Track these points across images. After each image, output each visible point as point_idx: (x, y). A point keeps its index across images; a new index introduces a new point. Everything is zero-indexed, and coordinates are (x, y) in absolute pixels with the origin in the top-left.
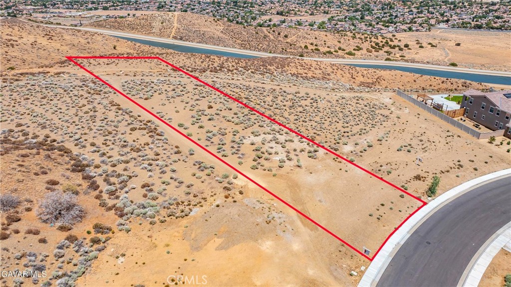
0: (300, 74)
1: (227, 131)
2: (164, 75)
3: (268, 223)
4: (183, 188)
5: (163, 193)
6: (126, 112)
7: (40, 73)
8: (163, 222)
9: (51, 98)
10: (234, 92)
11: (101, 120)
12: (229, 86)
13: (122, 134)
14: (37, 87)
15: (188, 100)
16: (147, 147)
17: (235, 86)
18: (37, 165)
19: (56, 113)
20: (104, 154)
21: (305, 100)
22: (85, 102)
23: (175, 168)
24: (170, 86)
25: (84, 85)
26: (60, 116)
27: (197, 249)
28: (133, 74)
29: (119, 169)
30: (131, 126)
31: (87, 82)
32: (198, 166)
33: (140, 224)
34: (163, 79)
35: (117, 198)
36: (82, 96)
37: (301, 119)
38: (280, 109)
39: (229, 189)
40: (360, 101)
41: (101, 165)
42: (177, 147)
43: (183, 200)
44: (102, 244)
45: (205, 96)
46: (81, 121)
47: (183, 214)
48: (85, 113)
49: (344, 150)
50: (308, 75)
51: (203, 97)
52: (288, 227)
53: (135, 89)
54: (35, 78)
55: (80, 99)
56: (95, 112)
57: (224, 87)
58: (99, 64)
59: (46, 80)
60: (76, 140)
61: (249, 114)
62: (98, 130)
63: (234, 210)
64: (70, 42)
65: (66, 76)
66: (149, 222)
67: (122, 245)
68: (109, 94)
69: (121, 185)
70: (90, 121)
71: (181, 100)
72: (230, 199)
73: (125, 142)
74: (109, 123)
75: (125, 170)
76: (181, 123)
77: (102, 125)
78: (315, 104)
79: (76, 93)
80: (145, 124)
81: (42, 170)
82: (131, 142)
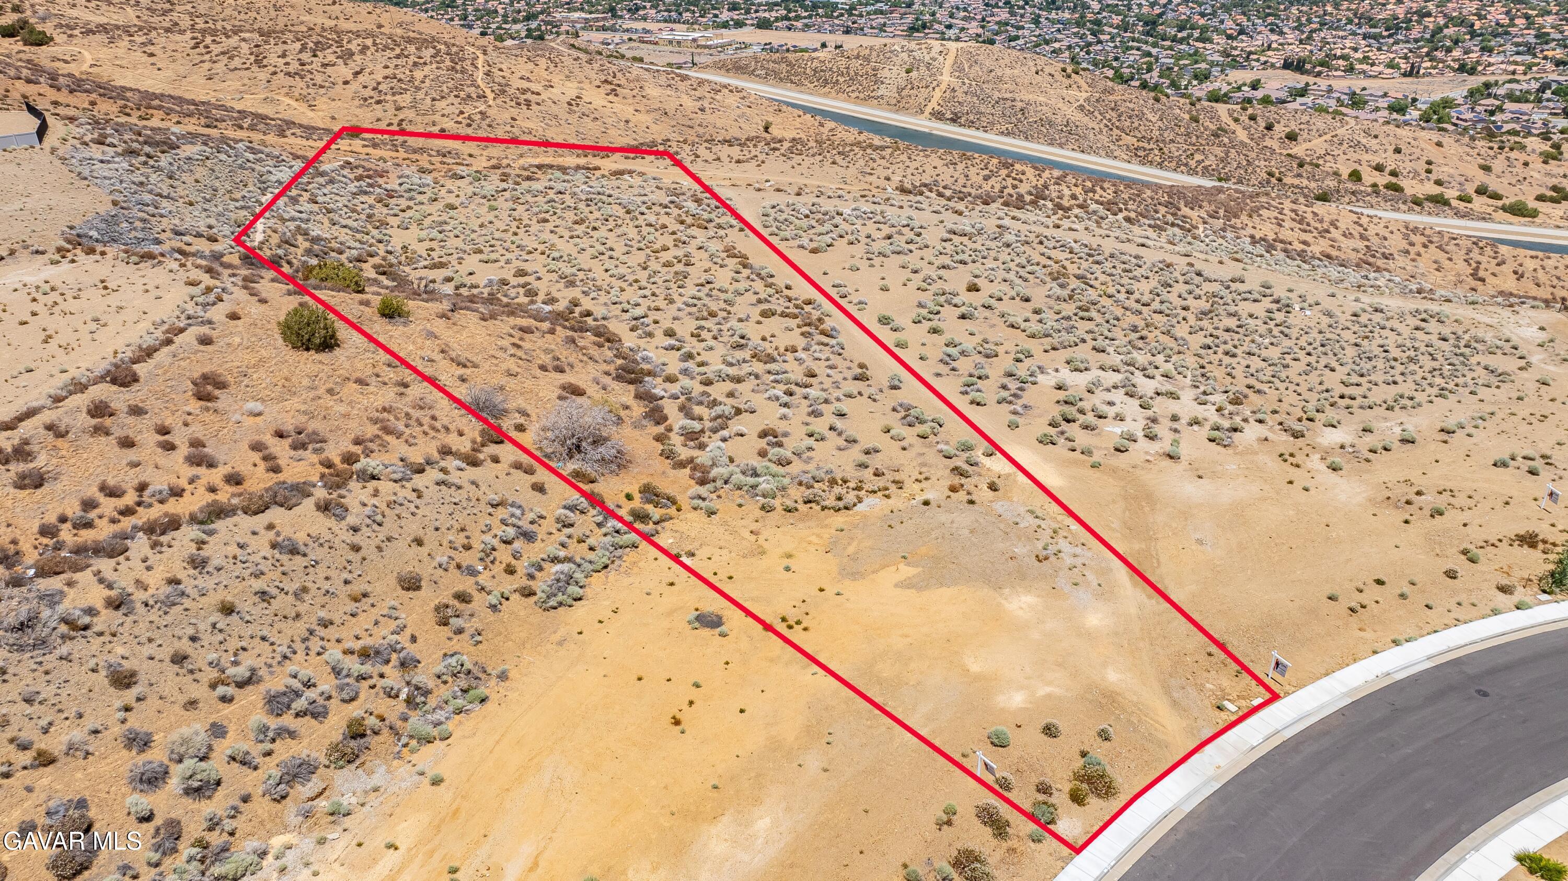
0: (1282, 242)
1: (1000, 350)
2: (871, 199)
3: (1040, 561)
4: (855, 453)
5: (804, 456)
6: (759, 275)
7: (578, 168)
8: (790, 511)
9: (596, 225)
10: (1049, 258)
11: (697, 285)
12: (1041, 243)
13: (740, 320)
14: (567, 197)
15: (919, 265)
16: (789, 356)
17: (1058, 245)
18: (547, 351)
19: (601, 257)
20: (689, 356)
21: (1255, 301)
22: (669, 241)
23: (845, 410)
24: (881, 226)
25: (672, 202)
26: (609, 264)
27: (855, 575)
28: (796, 190)
29: (718, 391)
30: (765, 306)
31: (681, 197)
32: (903, 414)
33: (740, 506)
34: (866, 207)
35: (702, 447)
36: (664, 226)
37: (1223, 347)
38: (1168, 315)
39: (963, 474)
40: (1432, 326)
41: (680, 377)
42: (861, 366)
43: (848, 476)
44: (651, 526)
45: (969, 260)
46: (652, 280)
47: (841, 504)
48: (664, 265)
49: (1319, 440)
50: (1308, 249)
51: (961, 262)
52: (1091, 577)
53: (792, 227)
54: (567, 177)
55: (657, 234)
56: (687, 265)
57: (1027, 243)
58: (718, 159)
59: (591, 183)
60: (635, 319)
61: (1074, 318)
62: (688, 305)
63: (964, 519)
64: (659, 105)
65: (636, 181)
66: (760, 505)
67: (693, 535)
68: (728, 231)
69: (716, 424)
70: (671, 284)
71: (901, 263)
72: (962, 496)
73: (742, 337)
74: (715, 292)
75: (731, 395)
76: (887, 314)
77: (698, 295)
78: (1279, 317)
79: (652, 218)
80: (797, 307)
81: (556, 363)
82: (755, 340)
